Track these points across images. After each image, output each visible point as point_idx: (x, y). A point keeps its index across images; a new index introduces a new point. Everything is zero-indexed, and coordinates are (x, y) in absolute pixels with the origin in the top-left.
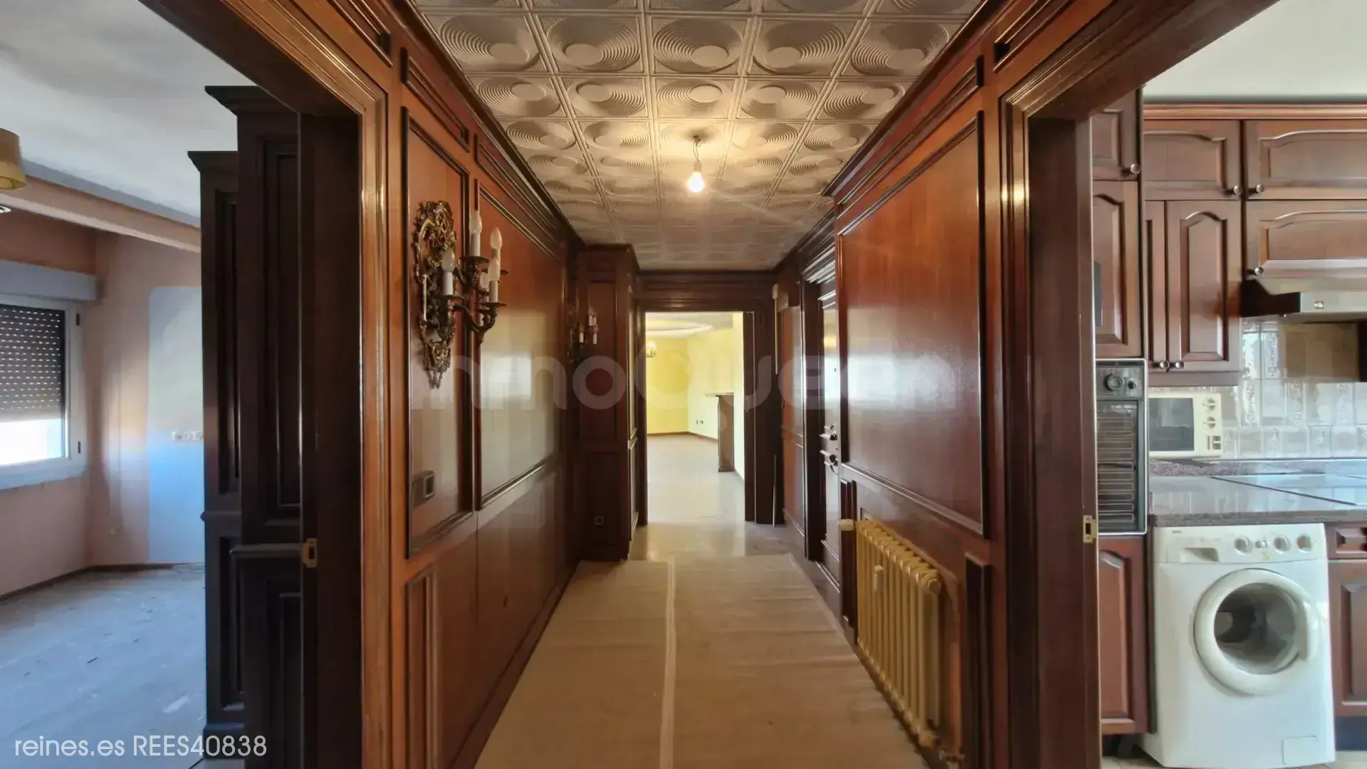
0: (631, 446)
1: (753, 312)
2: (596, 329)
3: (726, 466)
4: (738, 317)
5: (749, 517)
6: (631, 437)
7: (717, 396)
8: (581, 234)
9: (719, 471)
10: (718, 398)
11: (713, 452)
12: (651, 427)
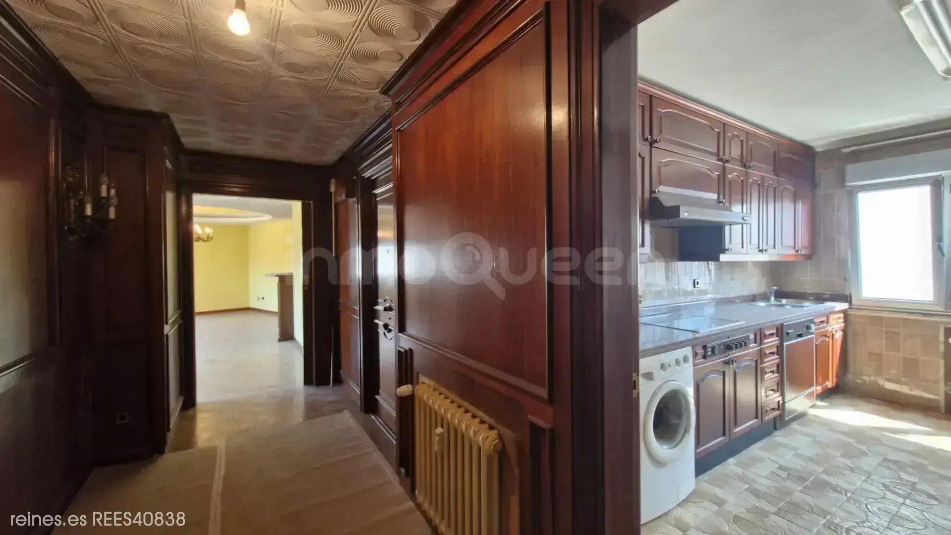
0: (170, 330)
1: (312, 202)
3: (286, 335)
4: (297, 206)
5: (308, 381)
6: (170, 322)
7: (277, 276)
9: (280, 340)
10: (277, 278)
11: (273, 326)
12: (199, 307)
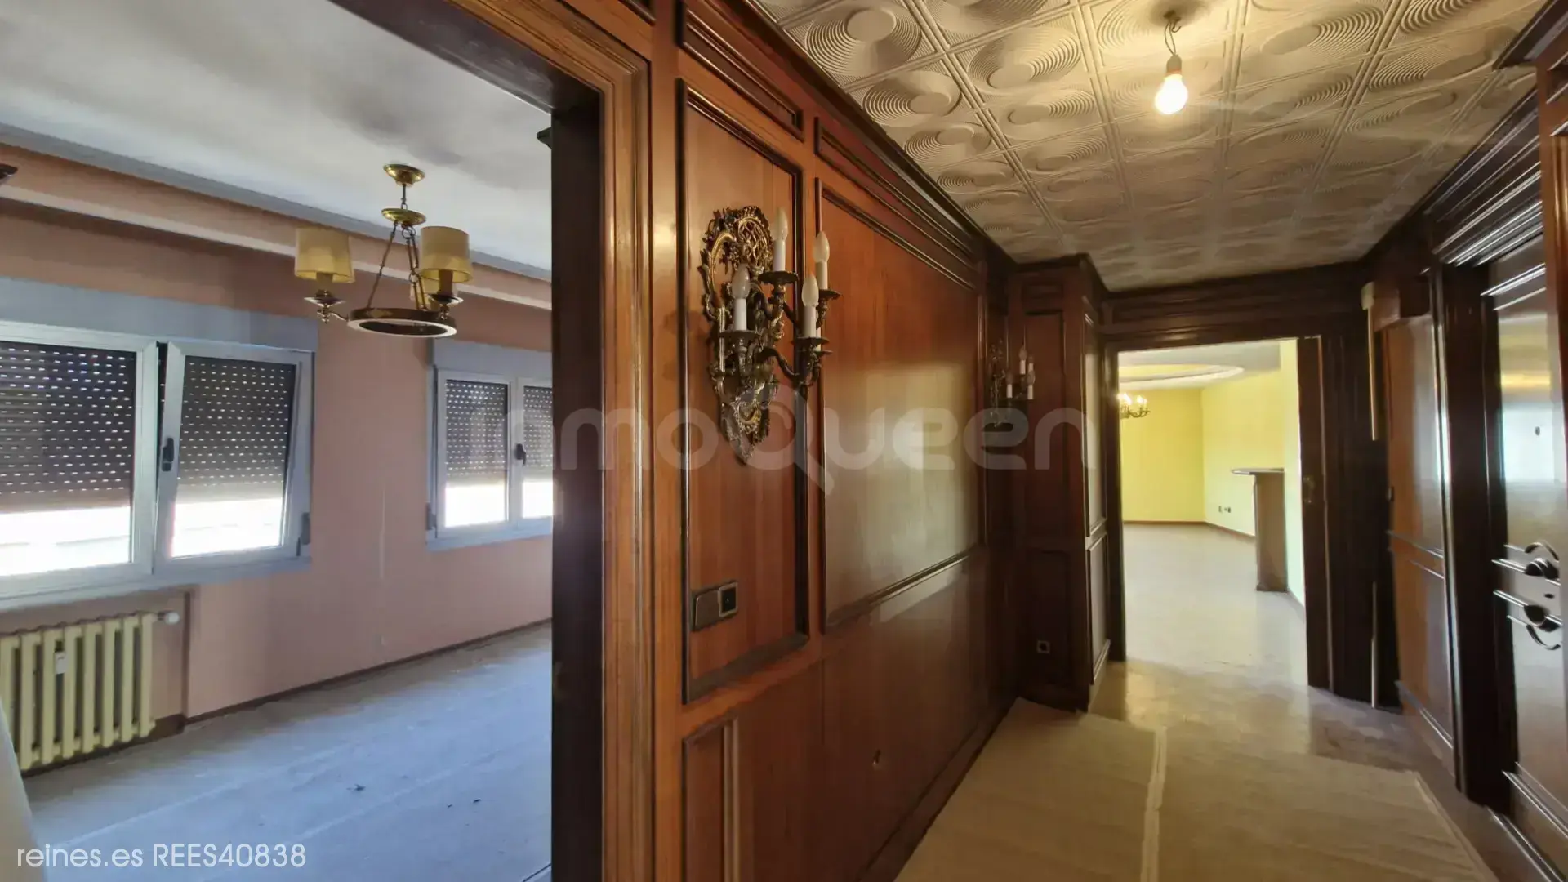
0: (1092, 544)
1: (1319, 337)
2: (1032, 378)
3: (1272, 580)
5: (1317, 678)
6: (1092, 533)
7: (1251, 474)
8: (1007, 250)
9: (1259, 588)
10: (1252, 478)
11: (1248, 560)
